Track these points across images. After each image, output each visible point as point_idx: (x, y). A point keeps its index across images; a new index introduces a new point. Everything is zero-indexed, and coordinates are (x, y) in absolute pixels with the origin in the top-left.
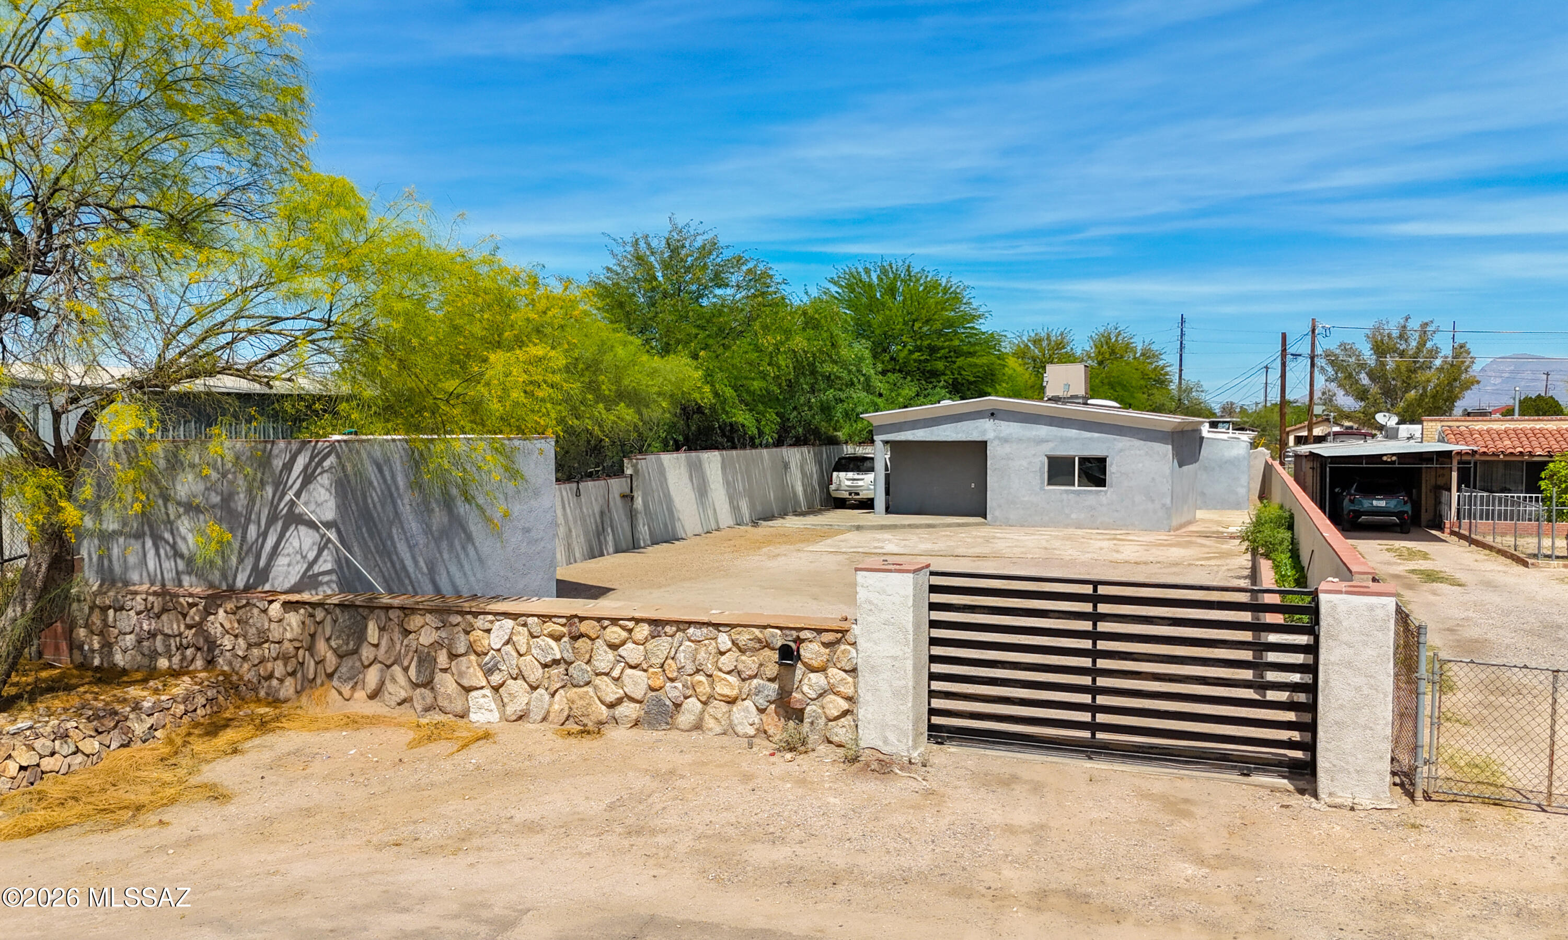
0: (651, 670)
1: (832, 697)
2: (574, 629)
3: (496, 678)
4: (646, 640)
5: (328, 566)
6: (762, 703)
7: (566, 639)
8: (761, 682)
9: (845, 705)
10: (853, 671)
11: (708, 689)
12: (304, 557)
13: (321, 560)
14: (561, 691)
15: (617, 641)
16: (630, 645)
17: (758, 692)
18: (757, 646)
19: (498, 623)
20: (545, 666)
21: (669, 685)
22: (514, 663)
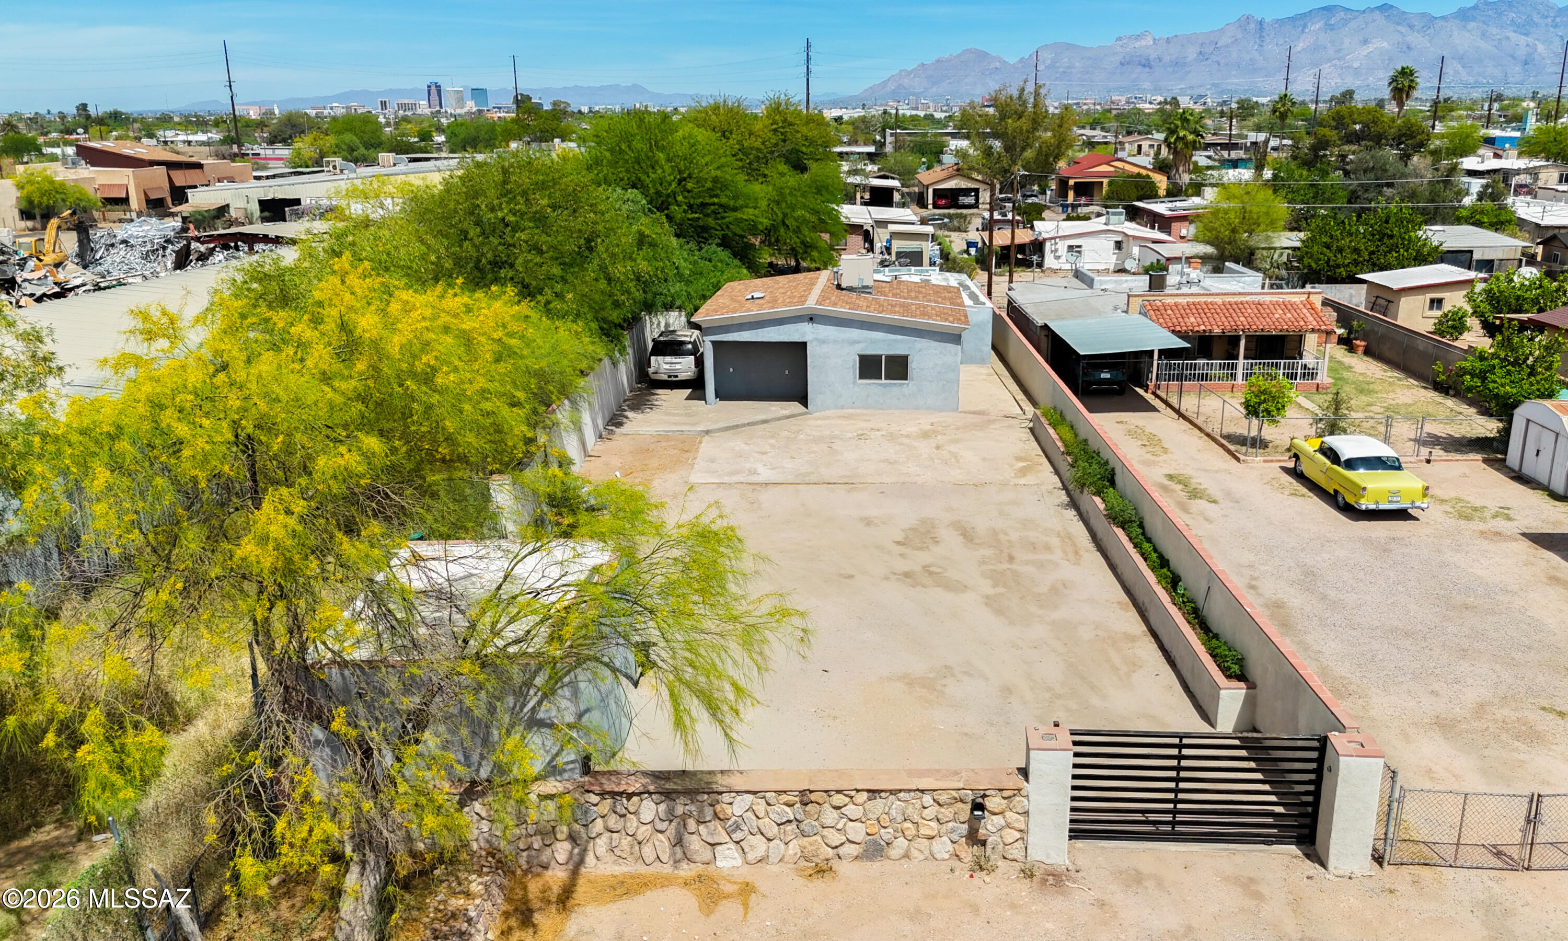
0: (869, 822)
1: (1008, 830)
2: (805, 798)
3: (738, 836)
4: (865, 802)
6: (955, 837)
7: (798, 805)
8: (955, 824)
9: (1018, 835)
10: (1026, 813)
11: (914, 832)
14: (795, 840)
15: (841, 804)
16: (851, 806)
17: (953, 831)
18: (953, 801)
19: (739, 798)
20: (779, 825)
21: (883, 830)
22: (754, 824)
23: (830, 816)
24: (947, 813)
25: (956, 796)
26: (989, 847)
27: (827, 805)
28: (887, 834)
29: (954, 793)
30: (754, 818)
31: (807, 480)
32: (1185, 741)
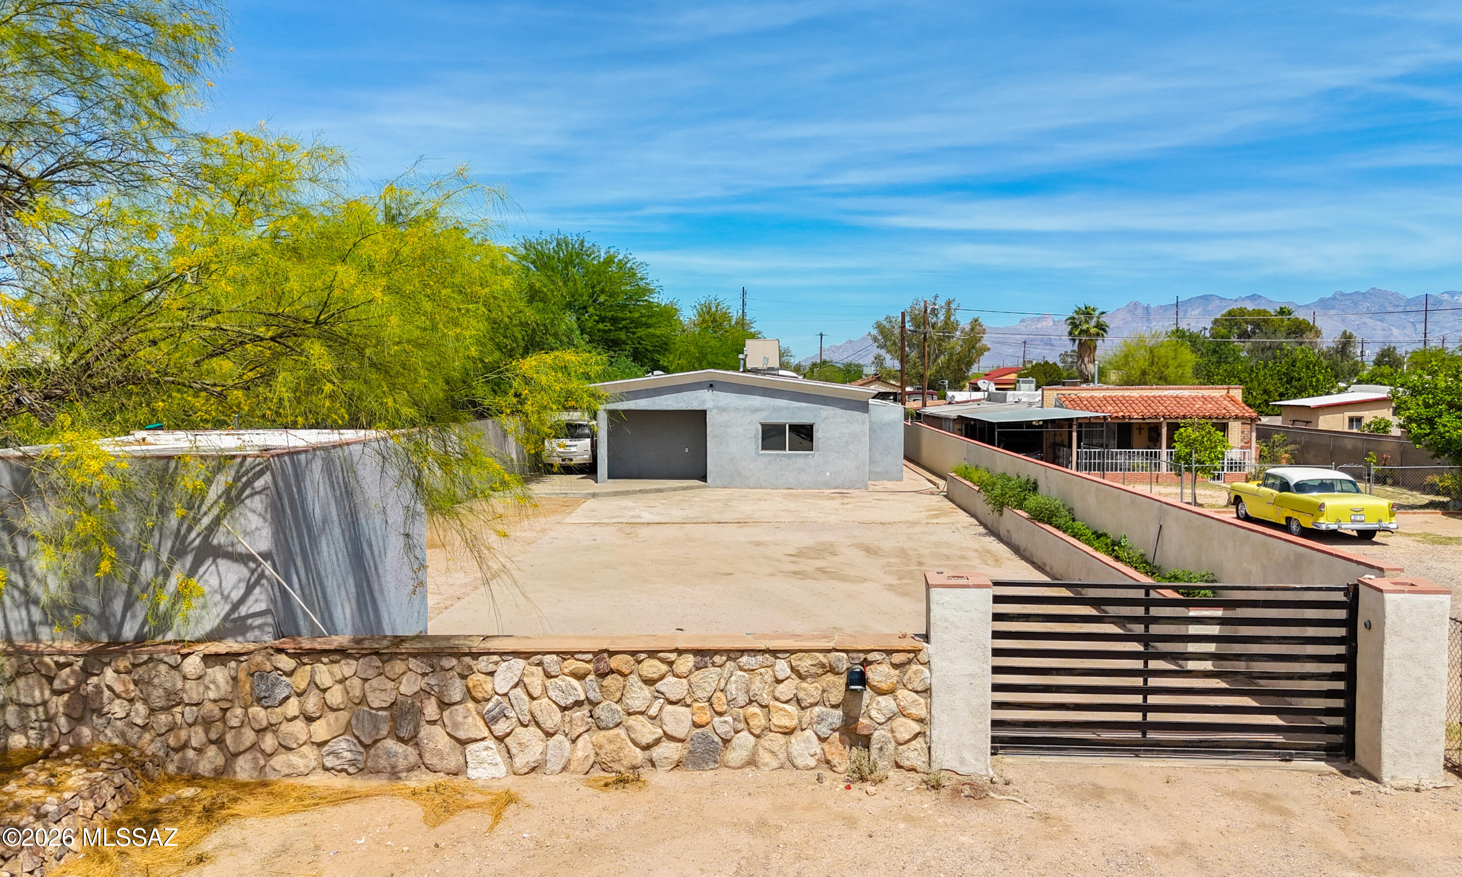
0: (696, 705)
1: (902, 719)
2: (602, 665)
3: (501, 728)
4: (690, 672)
5: (262, 606)
6: (824, 730)
7: (592, 677)
8: (824, 709)
9: (916, 727)
10: (927, 692)
11: (763, 722)
12: (225, 598)
13: (251, 599)
14: (586, 736)
15: (655, 676)
16: (670, 679)
17: (821, 720)
18: (820, 671)
19: (504, 664)
20: (564, 709)
21: (717, 719)
22: (526, 708)
23: (639, 696)
25: (825, 661)
26: (874, 747)
27: (633, 678)
28: (723, 726)
29: (821, 657)
30: (526, 698)
32: (1154, 595)
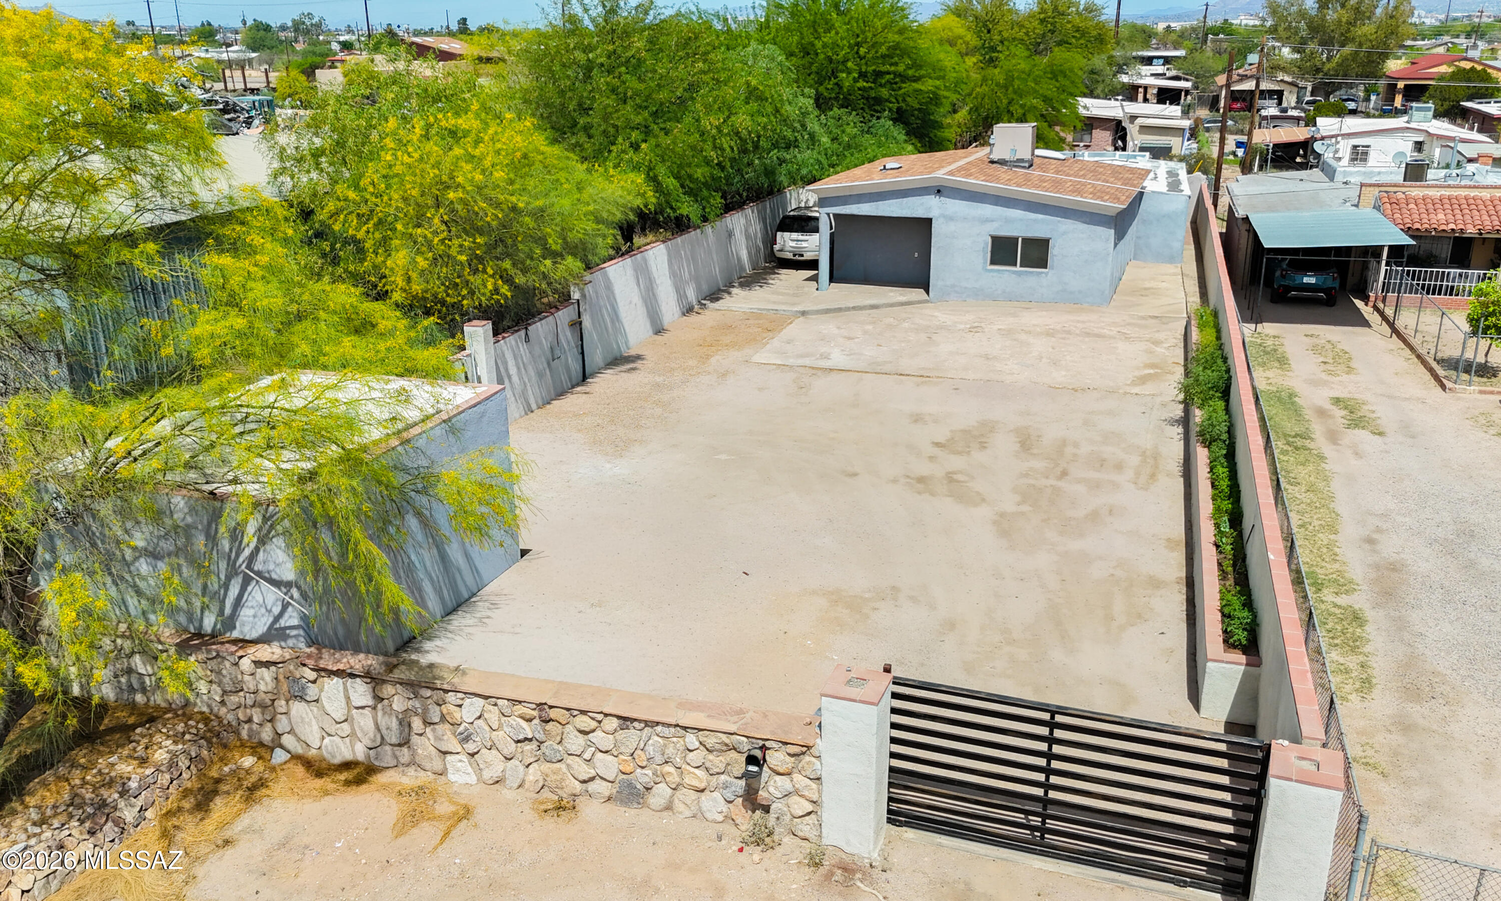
0: (621, 757)
1: (796, 798)
2: (544, 714)
3: (471, 747)
4: (615, 730)
6: (729, 795)
7: (536, 721)
8: (728, 779)
9: (809, 807)
10: (818, 780)
11: (677, 778)
13: (286, 615)
14: (535, 765)
15: (587, 729)
16: (599, 733)
17: (726, 786)
18: (725, 748)
19: (468, 700)
20: (517, 741)
21: (639, 770)
22: (487, 736)
23: (575, 742)
24: (717, 762)
25: (727, 741)
26: (772, 816)
27: (569, 727)
28: (643, 777)
29: (724, 738)
30: (487, 728)
31: (878, 369)
32: (1059, 718)
